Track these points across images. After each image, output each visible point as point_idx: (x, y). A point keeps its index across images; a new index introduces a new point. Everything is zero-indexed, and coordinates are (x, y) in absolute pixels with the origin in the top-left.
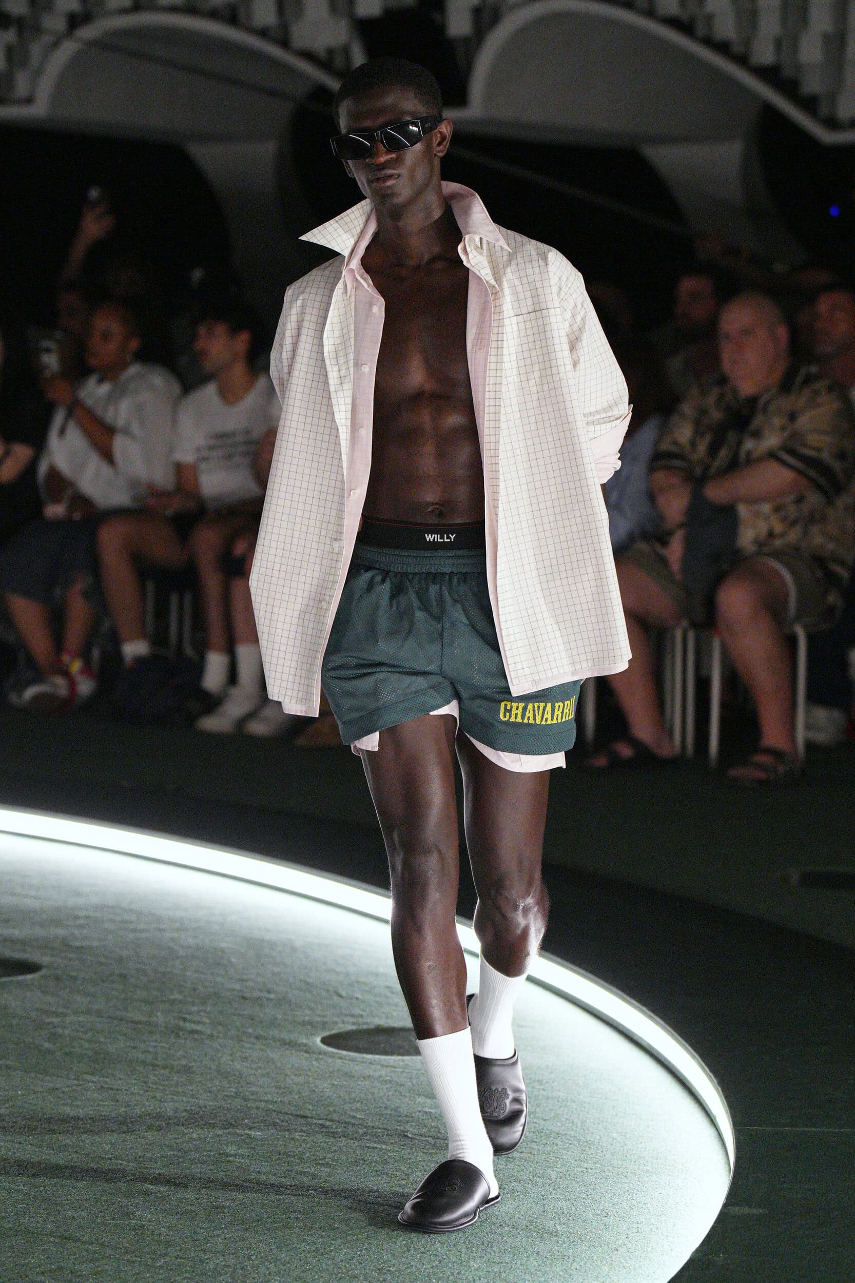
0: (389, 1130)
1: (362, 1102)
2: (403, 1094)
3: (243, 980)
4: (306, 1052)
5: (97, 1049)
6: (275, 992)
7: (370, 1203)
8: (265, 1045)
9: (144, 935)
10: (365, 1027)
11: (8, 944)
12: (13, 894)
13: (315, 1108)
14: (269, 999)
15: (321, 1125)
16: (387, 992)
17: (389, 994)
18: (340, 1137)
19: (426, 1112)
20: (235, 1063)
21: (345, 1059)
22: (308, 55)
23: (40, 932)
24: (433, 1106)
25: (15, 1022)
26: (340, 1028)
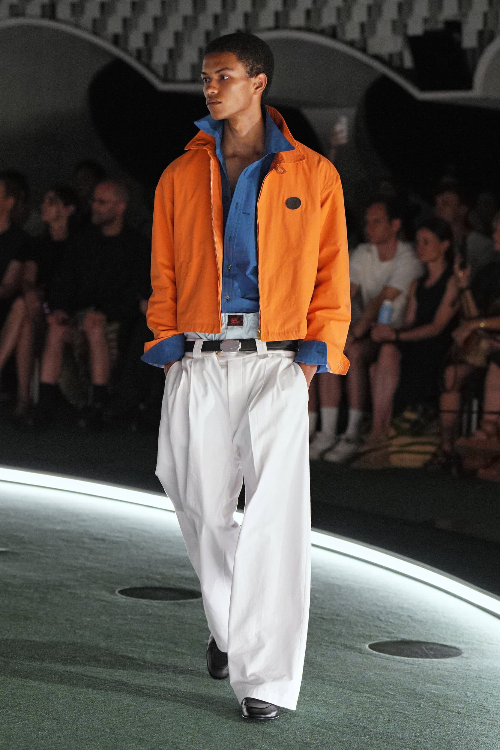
0: (409, 702)
1: (393, 685)
2: (418, 681)
3: (322, 608)
4: (360, 653)
6: (341, 616)
7: (398, 746)
8: (335, 647)
10: (395, 640)
13: (365, 687)
14: (337, 620)
15: (368, 697)
16: (409, 619)
18: (380, 705)
19: (432, 693)
20: (317, 657)
21: (384, 658)
22: (377, 57)
24: (436, 689)
25: (187, 626)
26: (380, 639)
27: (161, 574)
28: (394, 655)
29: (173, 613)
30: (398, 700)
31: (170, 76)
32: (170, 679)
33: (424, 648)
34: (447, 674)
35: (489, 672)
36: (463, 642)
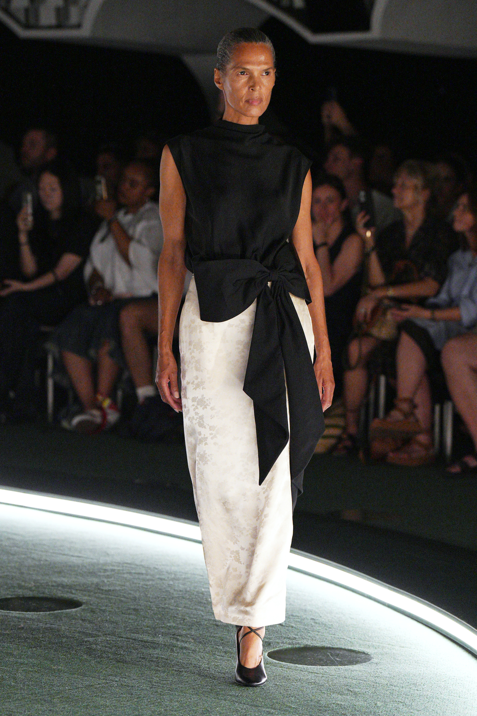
1: (295, 697)
2: (323, 692)
5: (118, 659)
9: (150, 583)
10: (297, 646)
11: (60, 588)
12: (64, 555)
15: (267, 712)
17: (313, 624)
19: (338, 704)
21: (285, 668)
23: (81, 580)
24: (343, 700)
25: (64, 640)
26: (281, 646)
27: (35, 581)
28: (295, 664)
29: (48, 625)
30: (300, 713)
31: (32, 21)
32: (45, 701)
33: (329, 654)
34: (355, 683)
35: (402, 678)
36: (373, 646)
